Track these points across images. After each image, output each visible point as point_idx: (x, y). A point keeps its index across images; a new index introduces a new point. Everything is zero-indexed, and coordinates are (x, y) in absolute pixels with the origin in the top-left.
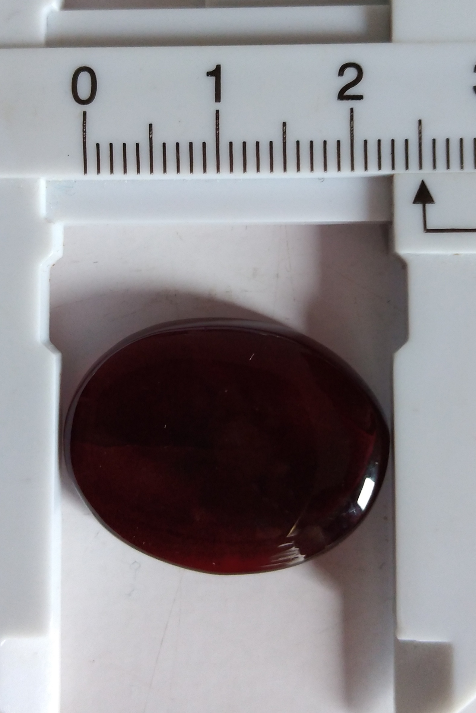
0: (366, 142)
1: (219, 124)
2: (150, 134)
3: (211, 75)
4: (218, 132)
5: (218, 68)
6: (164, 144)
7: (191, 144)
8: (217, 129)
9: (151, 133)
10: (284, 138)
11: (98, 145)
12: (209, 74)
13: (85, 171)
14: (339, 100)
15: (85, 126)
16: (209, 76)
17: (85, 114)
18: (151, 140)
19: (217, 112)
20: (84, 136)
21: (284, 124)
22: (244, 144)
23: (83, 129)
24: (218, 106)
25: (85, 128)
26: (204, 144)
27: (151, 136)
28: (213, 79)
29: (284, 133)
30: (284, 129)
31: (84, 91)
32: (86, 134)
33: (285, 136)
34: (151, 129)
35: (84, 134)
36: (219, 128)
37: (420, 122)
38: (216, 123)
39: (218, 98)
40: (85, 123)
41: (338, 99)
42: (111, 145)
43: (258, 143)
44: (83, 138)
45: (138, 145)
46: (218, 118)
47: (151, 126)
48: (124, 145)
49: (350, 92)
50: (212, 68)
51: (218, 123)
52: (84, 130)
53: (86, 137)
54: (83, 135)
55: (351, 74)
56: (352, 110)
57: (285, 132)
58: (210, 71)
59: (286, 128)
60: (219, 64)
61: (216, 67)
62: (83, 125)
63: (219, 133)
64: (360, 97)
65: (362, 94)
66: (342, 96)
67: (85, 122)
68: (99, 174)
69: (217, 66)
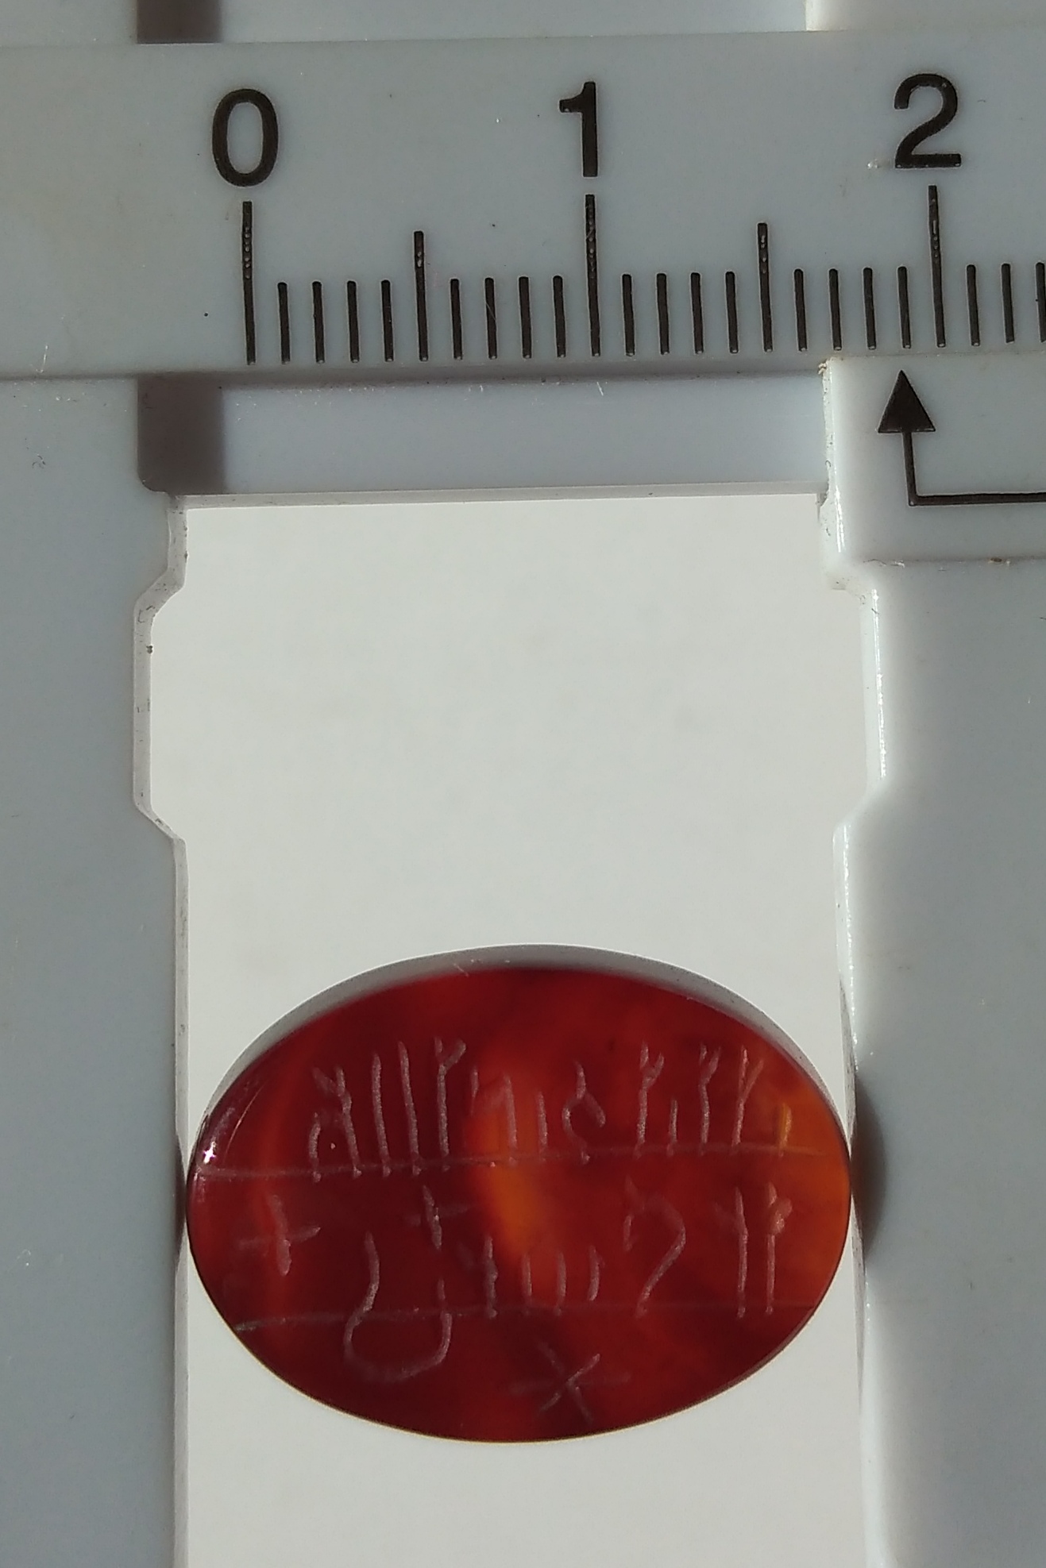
0: (972, 270)
1: (594, 231)
2: (417, 258)
3: (571, 111)
4: (592, 251)
6: (455, 284)
7: (524, 282)
8: (591, 242)
9: (419, 254)
10: (764, 265)
11: (282, 287)
12: (565, 105)
14: (899, 166)
15: (250, 238)
16: (567, 110)
17: (247, 207)
18: (420, 272)
19: (590, 200)
20: (247, 266)
21: (763, 228)
22: (662, 279)
23: (244, 243)
24: (591, 185)
25: (250, 245)
26: (558, 281)
27: (419, 265)
28: (575, 120)
29: (764, 250)
30: (763, 237)
32: (250, 260)
33: (764, 260)
34: (420, 245)
35: (247, 259)
36: (594, 240)
38: (588, 224)
39: (591, 164)
40: (250, 232)
41: (896, 167)
42: (317, 286)
43: (695, 277)
44: (245, 269)
45: (386, 285)
46: (591, 216)
47: (419, 236)
48: (351, 285)
49: (929, 146)
50: (574, 89)
51: (591, 228)
52: (247, 249)
53: (251, 267)
54: (244, 263)
55: (927, 103)
56: (933, 191)
57: (766, 246)
58: (568, 98)
59: (766, 239)
60: (591, 80)
61: (585, 87)
62: (243, 237)
63: (595, 252)
64: (953, 160)
65: (954, 152)
66: (908, 155)
67: (247, 229)
69: (586, 84)
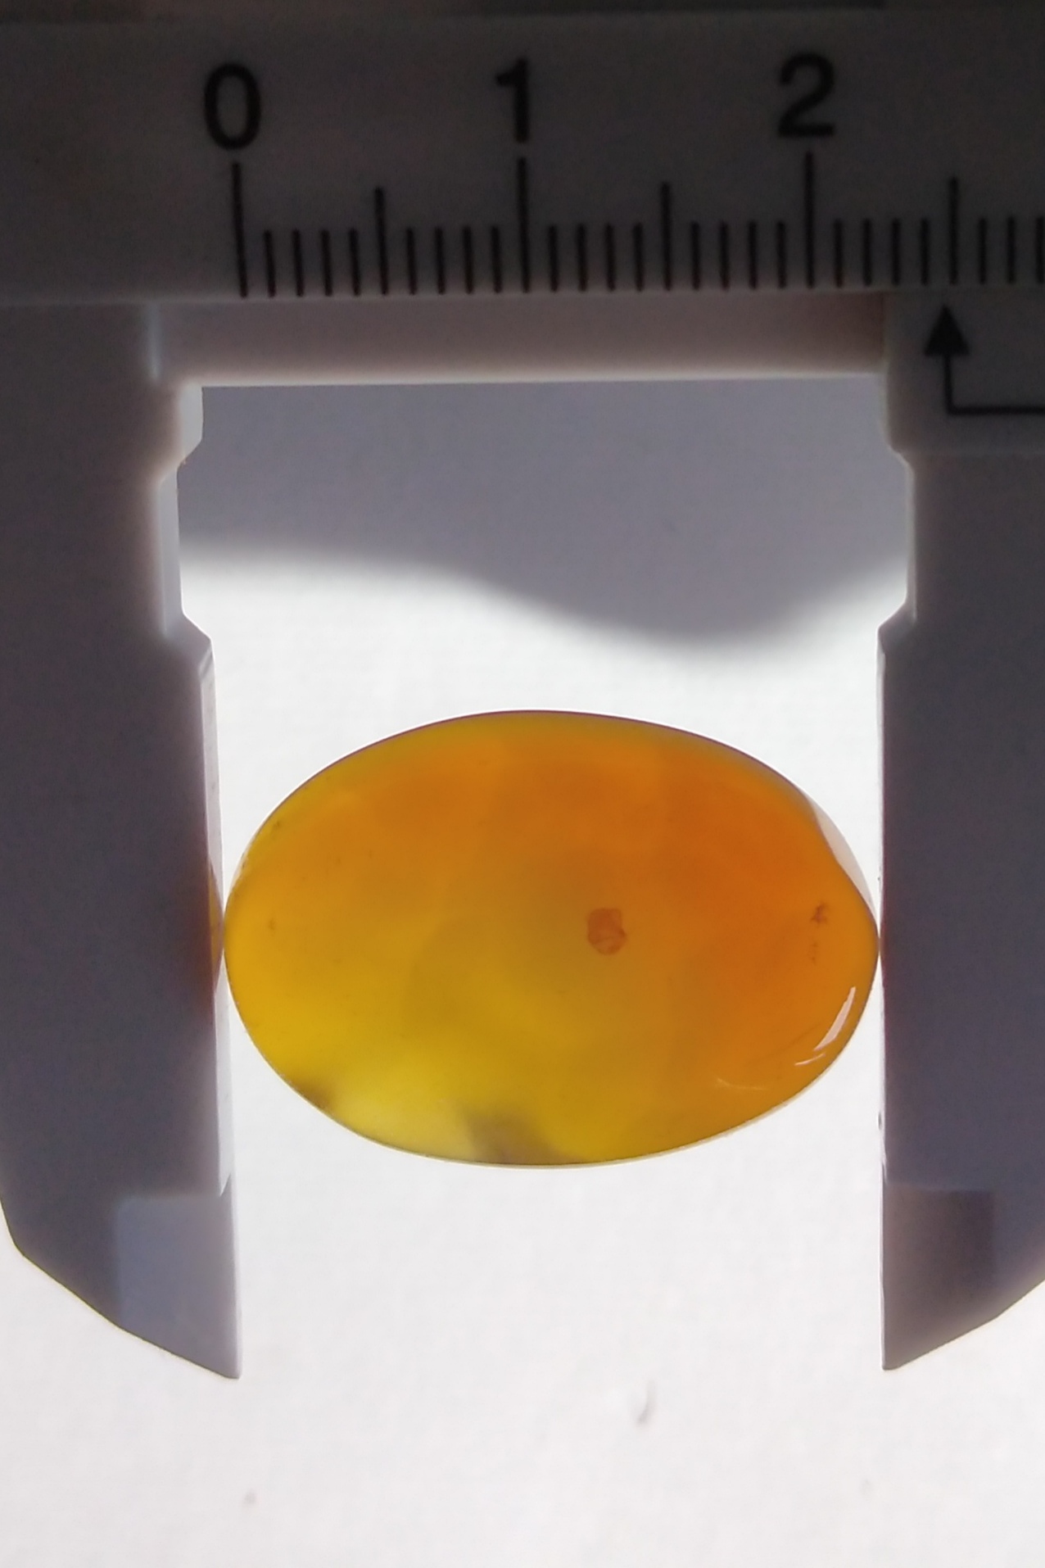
31: (233, 119)
37: (954, 184)
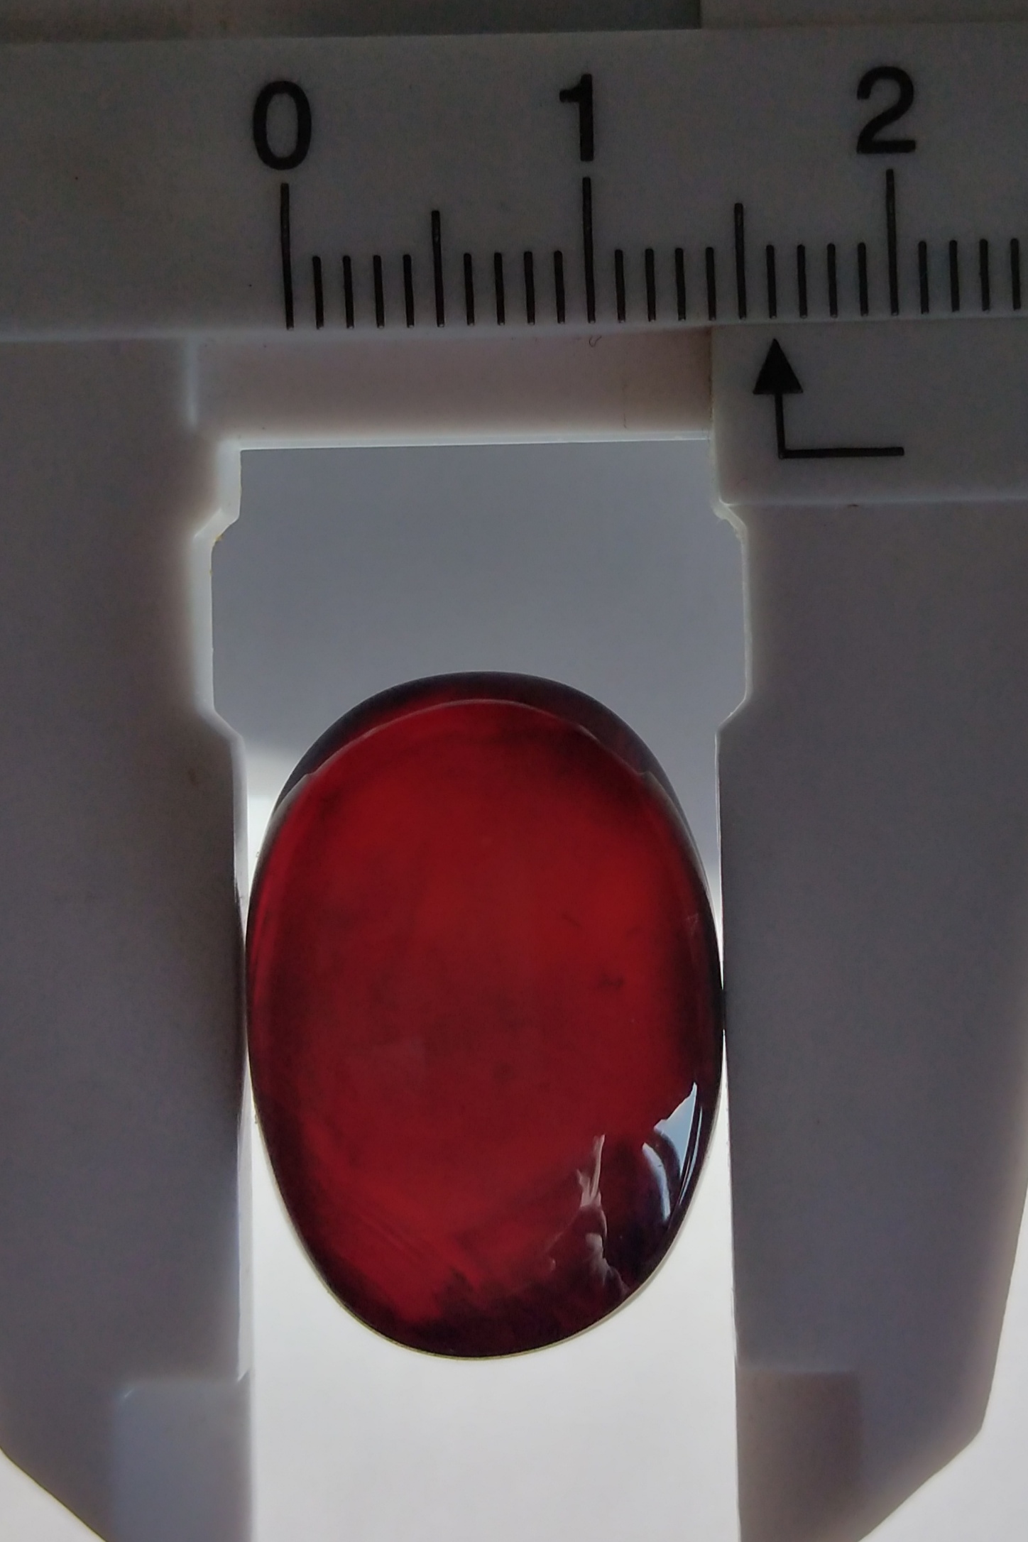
5: (586, 82)
13: (290, 322)
68: (321, 328)
